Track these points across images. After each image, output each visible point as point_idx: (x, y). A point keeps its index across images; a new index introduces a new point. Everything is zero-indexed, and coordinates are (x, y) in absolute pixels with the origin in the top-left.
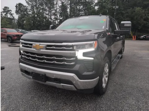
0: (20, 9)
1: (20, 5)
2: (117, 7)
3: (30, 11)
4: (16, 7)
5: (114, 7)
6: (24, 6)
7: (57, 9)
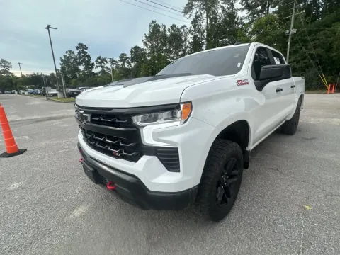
0: (135, 55)
1: (136, 48)
2: (293, 31)
3: (149, 56)
4: (132, 52)
5: (287, 31)
6: (141, 50)
7: (186, 48)
